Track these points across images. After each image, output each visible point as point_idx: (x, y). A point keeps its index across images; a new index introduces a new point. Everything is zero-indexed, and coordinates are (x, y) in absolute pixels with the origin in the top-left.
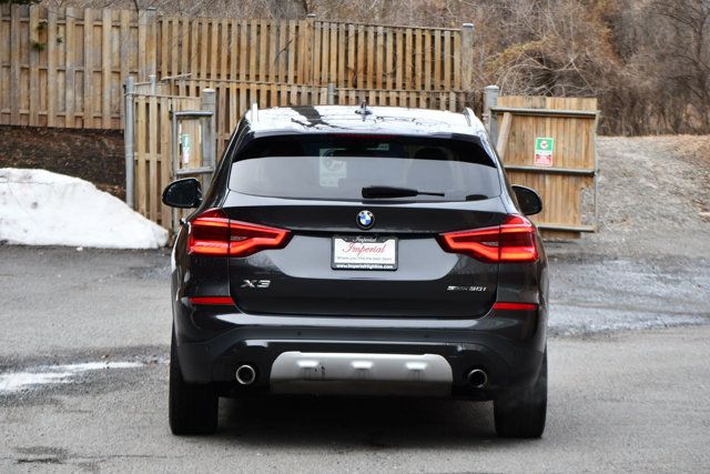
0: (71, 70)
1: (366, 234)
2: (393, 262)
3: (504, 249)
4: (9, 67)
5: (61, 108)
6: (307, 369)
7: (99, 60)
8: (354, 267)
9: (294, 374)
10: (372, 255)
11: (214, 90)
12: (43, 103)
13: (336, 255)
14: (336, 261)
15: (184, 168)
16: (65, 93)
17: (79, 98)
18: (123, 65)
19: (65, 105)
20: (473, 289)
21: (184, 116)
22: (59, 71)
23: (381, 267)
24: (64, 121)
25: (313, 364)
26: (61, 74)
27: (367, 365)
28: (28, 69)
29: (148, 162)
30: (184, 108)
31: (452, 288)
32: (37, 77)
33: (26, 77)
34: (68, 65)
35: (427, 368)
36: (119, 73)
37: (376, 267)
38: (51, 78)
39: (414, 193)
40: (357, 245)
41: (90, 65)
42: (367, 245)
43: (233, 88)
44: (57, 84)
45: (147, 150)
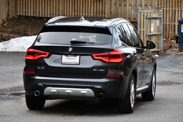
0: (133, 5)
1: (71, 54)
2: (78, 62)
3: (110, 59)
4: (116, 4)
5: (130, 16)
6: (53, 92)
7: (141, 2)
8: (67, 63)
9: (50, 94)
10: (73, 60)
11: (162, 11)
12: (125, 14)
13: (63, 60)
14: (63, 62)
15: (151, 33)
16: (131, 12)
17: (135, 13)
18: (148, 3)
19: (131, 15)
20: (101, 70)
21: (151, 18)
22: (130, 5)
23: (75, 64)
24: (131, 20)
25: (55, 91)
26: (130, 6)
27: (70, 91)
28: (121, 5)
29: (144, 31)
30: (152, 16)
31: (94, 70)
32: (124, 7)
33: (120, 7)
34: (132, 3)
35: (86, 93)
36: (147, 6)
37: (73, 64)
38: (127, 7)
39: (85, 43)
40: (69, 57)
41: (138, 4)
42: (71, 57)
43: (177, 9)
44: (129, 9)
45: (144, 28)
